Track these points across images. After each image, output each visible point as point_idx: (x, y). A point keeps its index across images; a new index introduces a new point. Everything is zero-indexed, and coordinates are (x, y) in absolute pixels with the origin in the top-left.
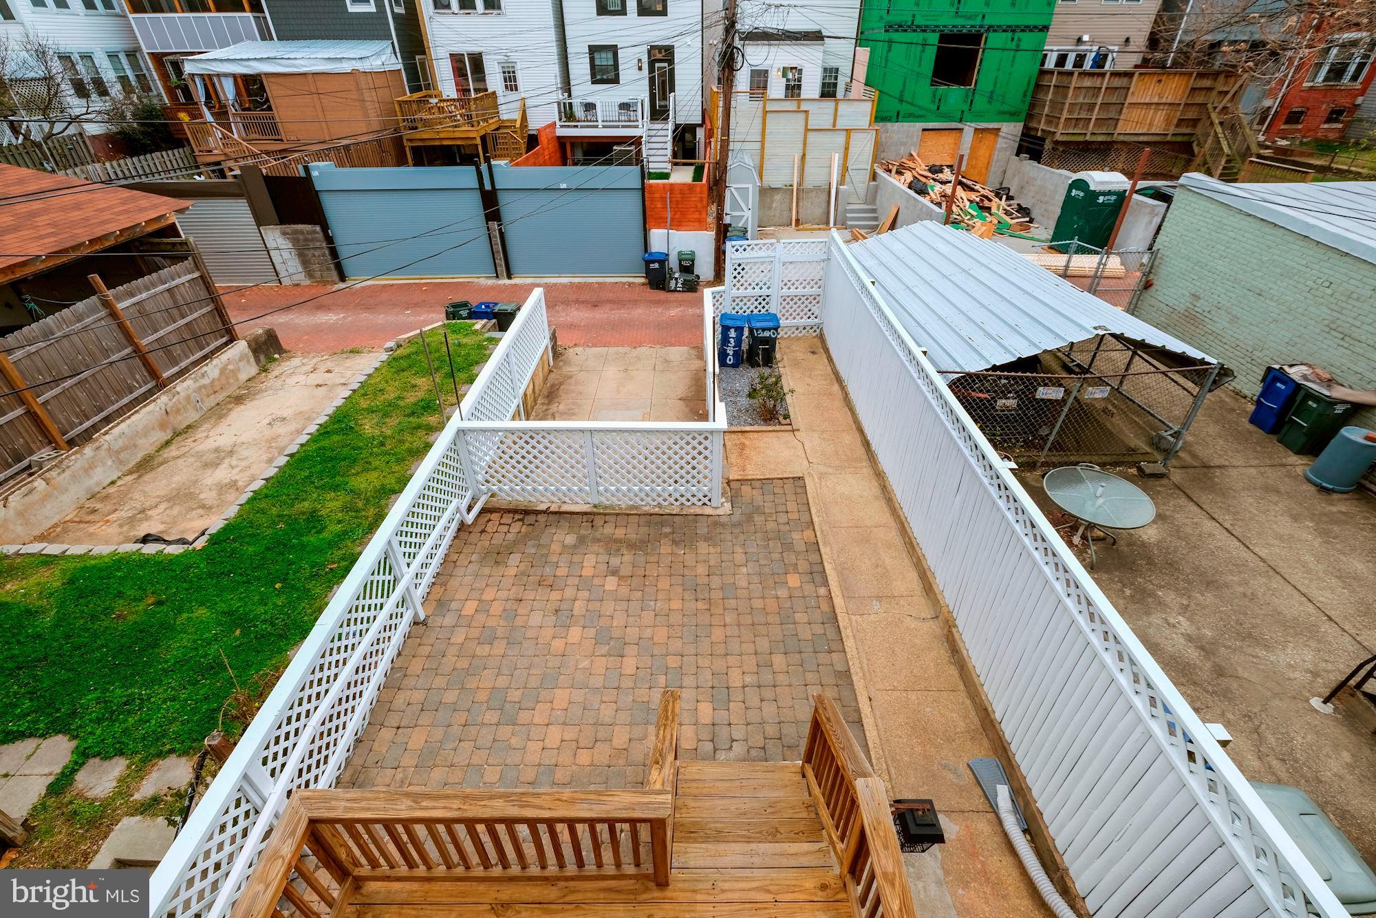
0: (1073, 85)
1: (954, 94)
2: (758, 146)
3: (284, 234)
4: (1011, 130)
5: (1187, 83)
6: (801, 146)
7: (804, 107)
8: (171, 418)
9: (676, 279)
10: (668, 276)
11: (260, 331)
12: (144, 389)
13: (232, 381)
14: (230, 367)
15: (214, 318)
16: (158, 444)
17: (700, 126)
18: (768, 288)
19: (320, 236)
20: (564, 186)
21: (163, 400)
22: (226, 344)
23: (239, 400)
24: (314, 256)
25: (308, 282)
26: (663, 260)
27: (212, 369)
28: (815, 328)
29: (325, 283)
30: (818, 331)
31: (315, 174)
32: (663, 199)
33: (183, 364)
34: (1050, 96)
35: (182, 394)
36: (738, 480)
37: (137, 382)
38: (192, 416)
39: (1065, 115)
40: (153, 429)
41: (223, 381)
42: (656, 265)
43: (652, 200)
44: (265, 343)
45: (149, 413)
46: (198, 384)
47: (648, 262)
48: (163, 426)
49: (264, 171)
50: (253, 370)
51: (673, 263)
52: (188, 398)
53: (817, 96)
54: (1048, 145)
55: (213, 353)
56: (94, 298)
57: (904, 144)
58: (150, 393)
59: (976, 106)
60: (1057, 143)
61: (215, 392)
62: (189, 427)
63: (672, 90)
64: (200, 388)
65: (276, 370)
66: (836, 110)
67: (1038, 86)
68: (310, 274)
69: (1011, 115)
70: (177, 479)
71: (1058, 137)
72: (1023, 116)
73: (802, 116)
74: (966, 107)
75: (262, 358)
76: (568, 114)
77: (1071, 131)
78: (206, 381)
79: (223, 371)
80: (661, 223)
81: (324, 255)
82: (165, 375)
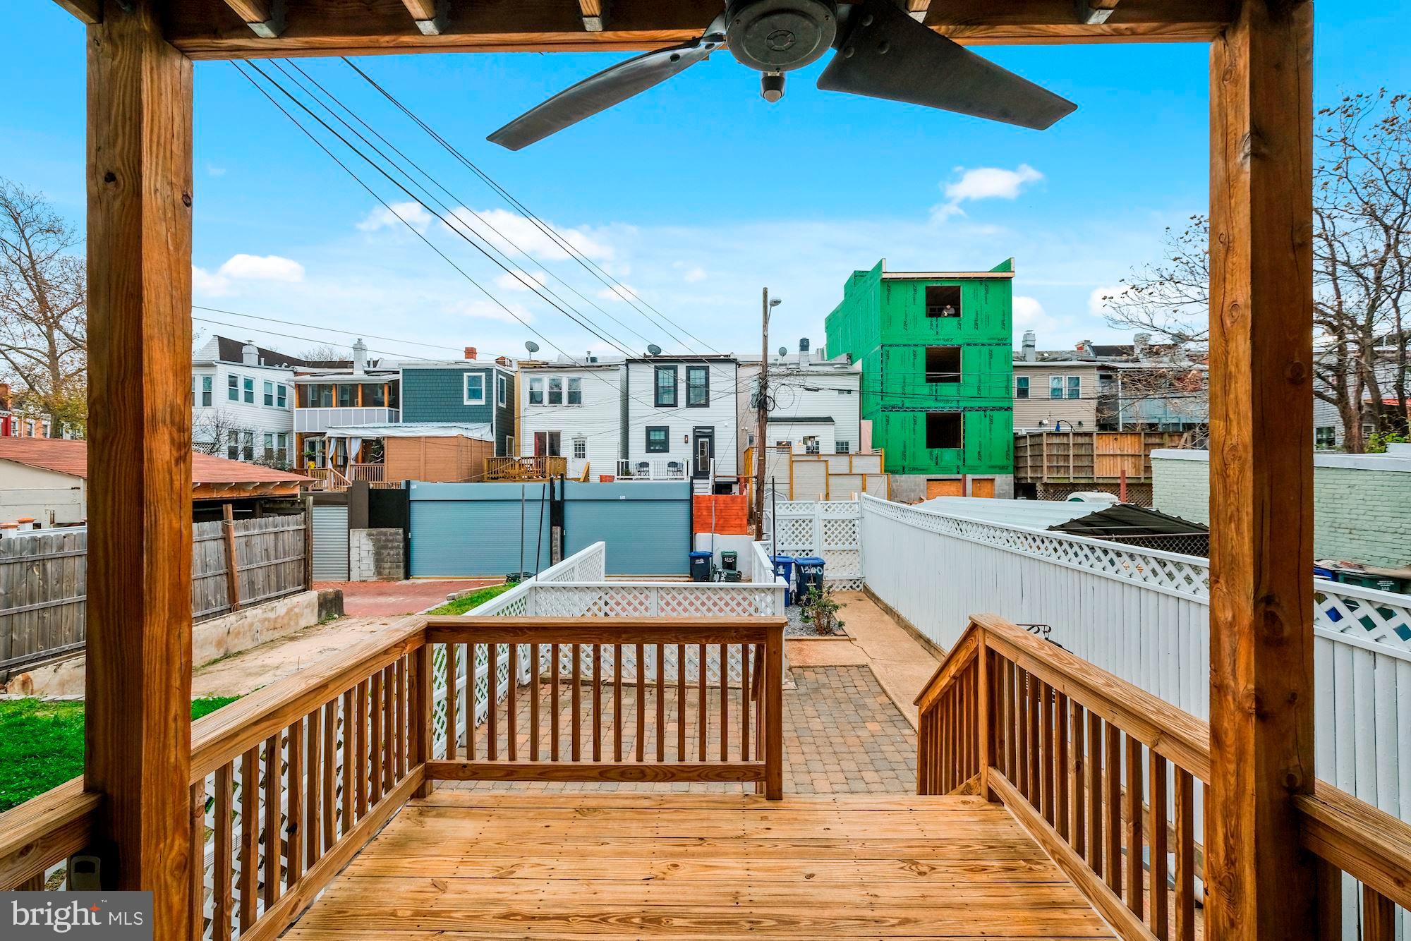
0: (1045, 442)
1: (948, 455)
2: (787, 487)
3: (369, 535)
4: (1004, 481)
5: (1139, 440)
6: (824, 486)
7: (823, 458)
8: (230, 638)
9: (720, 573)
10: (711, 570)
11: (331, 590)
12: (218, 609)
13: (292, 623)
14: (296, 610)
15: (300, 567)
16: (207, 660)
17: (736, 483)
18: (811, 543)
19: (401, 537)
20: (623, 498)
21: (232, 618)
22: (299, 592)
23: (292, 639)
24: (389, 554)
25: (375, 579)
26: (707, 557)
27: (281, 607)
28: (858, 583)
29: (389, 579)
30: (861, 586)
31: (413, 487)
32: (709, 509)
33: (259, 598)
34: (1029, 453)
35: (249, 620)
36: (800, 667)
37: (216, 601)
38: (247, 644)
39: (1046, 464)
40: (211, 643)
41: (286, 621)
42: (702, 561)
43: (699, 509)
44: (331, 601)
45: (215, 626)
46: (265, 615)
47: (693, 558)
48: (219, 644)
49: (371, 486)
50: (313, 619)
51: (717, 561)
52: (251, 625)
53: (834, 453)
54: (1039, 488)
55: (285, 596)
56: (219, 523)
57: (914, 491)
58: (221, 613)
59: (969, 462)
60: (1045, 484)
61: (275, 629)
62: (240, 653)
63: (712, 455)
64: (266, 619)
65: (333, 624)
66: (851, 462)
67: (1016, 448)
68: (379, 571)
69: (1002, 469)
70: (217, 682)
71: (1045, 480)
72: (1011, 469)
73: (823, 465)
74: (960, 463)
75: (324, 613)
76: (624, 470)
77: (1055, 475)
78: (272, 615)
79: (290, 610)
80: (706, 528)
81: (398, 554)
82: (241, 602)
